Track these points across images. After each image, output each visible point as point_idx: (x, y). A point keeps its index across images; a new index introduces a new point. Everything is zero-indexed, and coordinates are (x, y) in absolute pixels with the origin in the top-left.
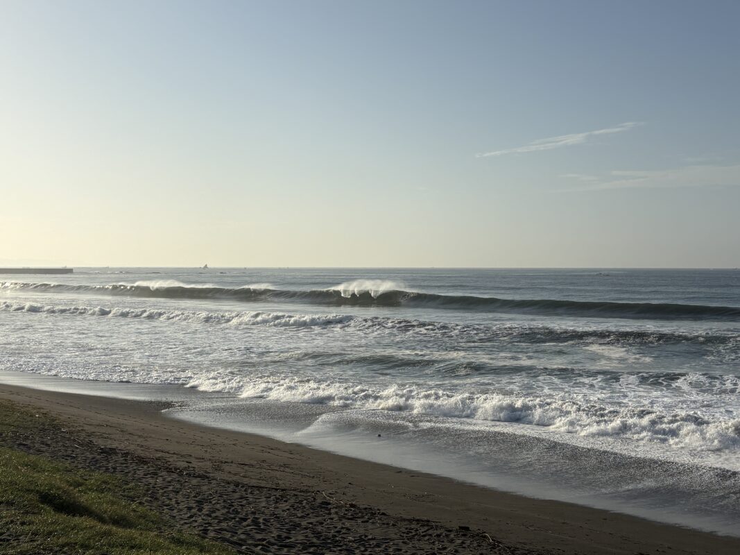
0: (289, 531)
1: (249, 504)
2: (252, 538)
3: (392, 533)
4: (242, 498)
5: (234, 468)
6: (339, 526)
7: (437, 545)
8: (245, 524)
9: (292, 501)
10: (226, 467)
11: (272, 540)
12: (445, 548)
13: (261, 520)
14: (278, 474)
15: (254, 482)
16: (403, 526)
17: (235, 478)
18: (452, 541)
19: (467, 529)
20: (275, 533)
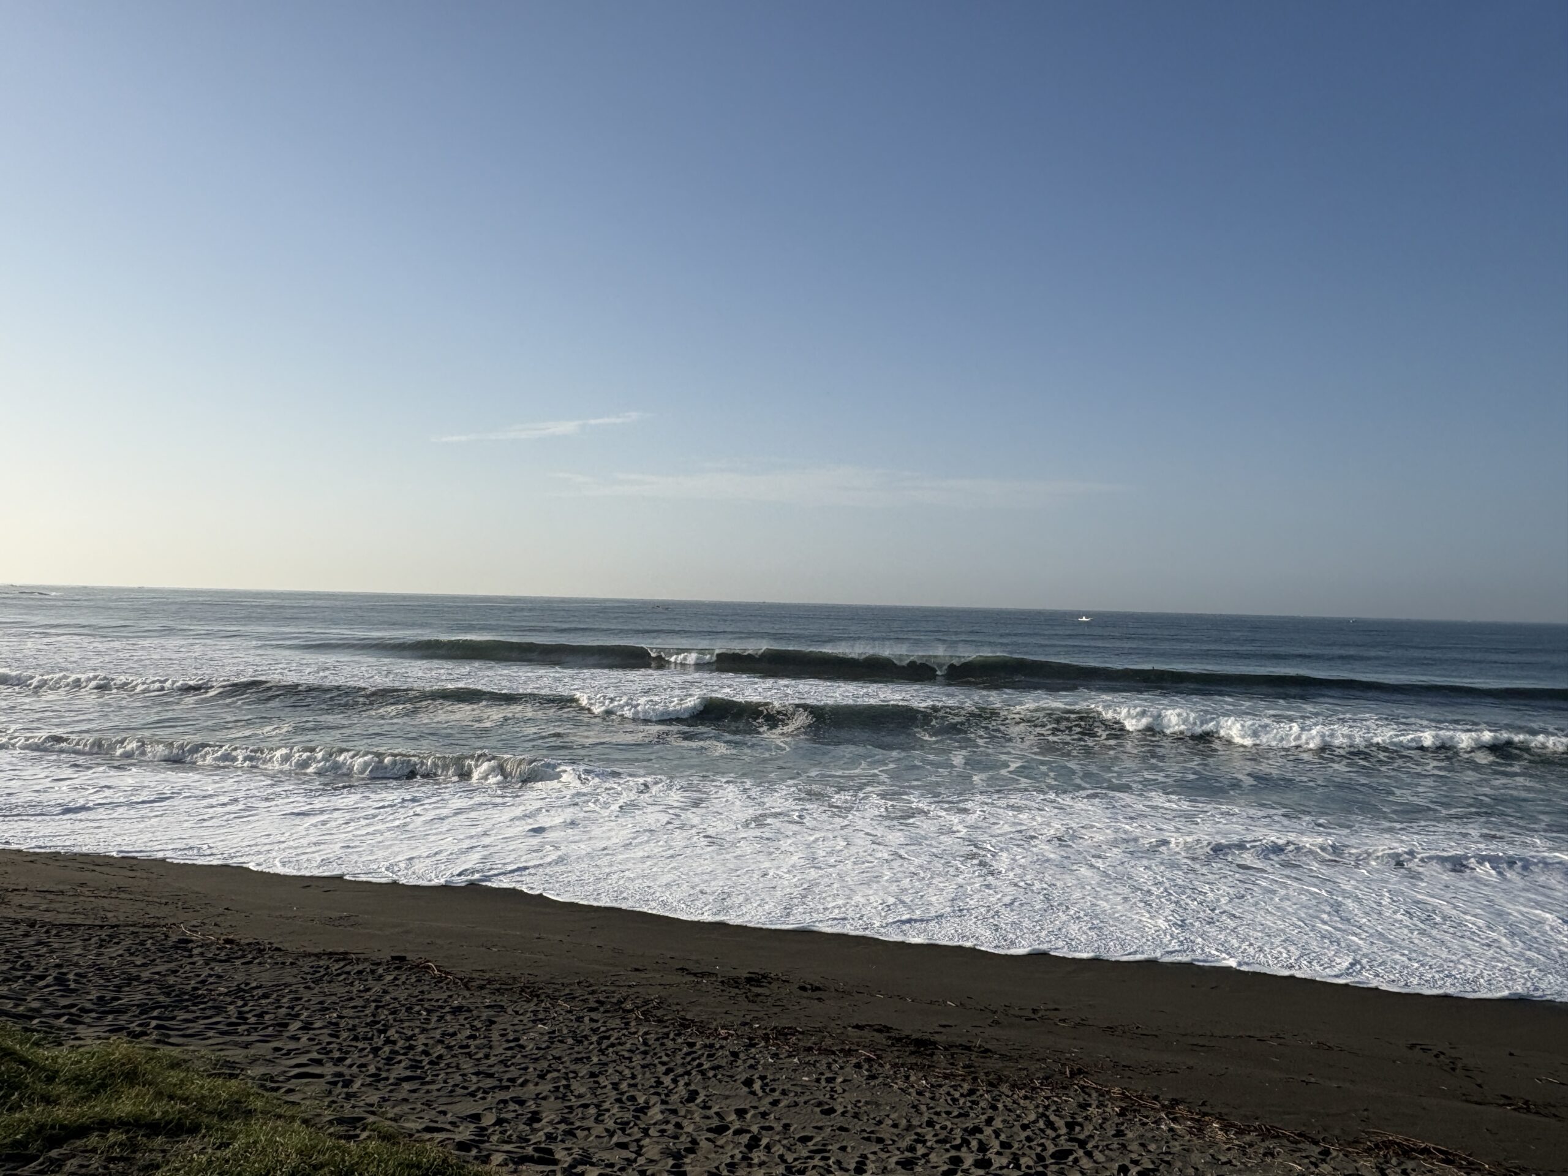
0: (119, 988)
1: (52, 952)
2: (54, 1005)
3: (289, 976)
4: (39, 943)
5: (28, 900)
6: (206, 972)
7: (358, 986)
8: (41, 984)
9: (128, 942)
10: (16, 899)
11: (89, 1006)
12: (367, 990)
13: (71, 976)
14: (105, 903)
15: (63, 919)
16: (306, 965)
17: (28, 914)
18: (380, 978)
19: (402, 959)
20: (94, 995)
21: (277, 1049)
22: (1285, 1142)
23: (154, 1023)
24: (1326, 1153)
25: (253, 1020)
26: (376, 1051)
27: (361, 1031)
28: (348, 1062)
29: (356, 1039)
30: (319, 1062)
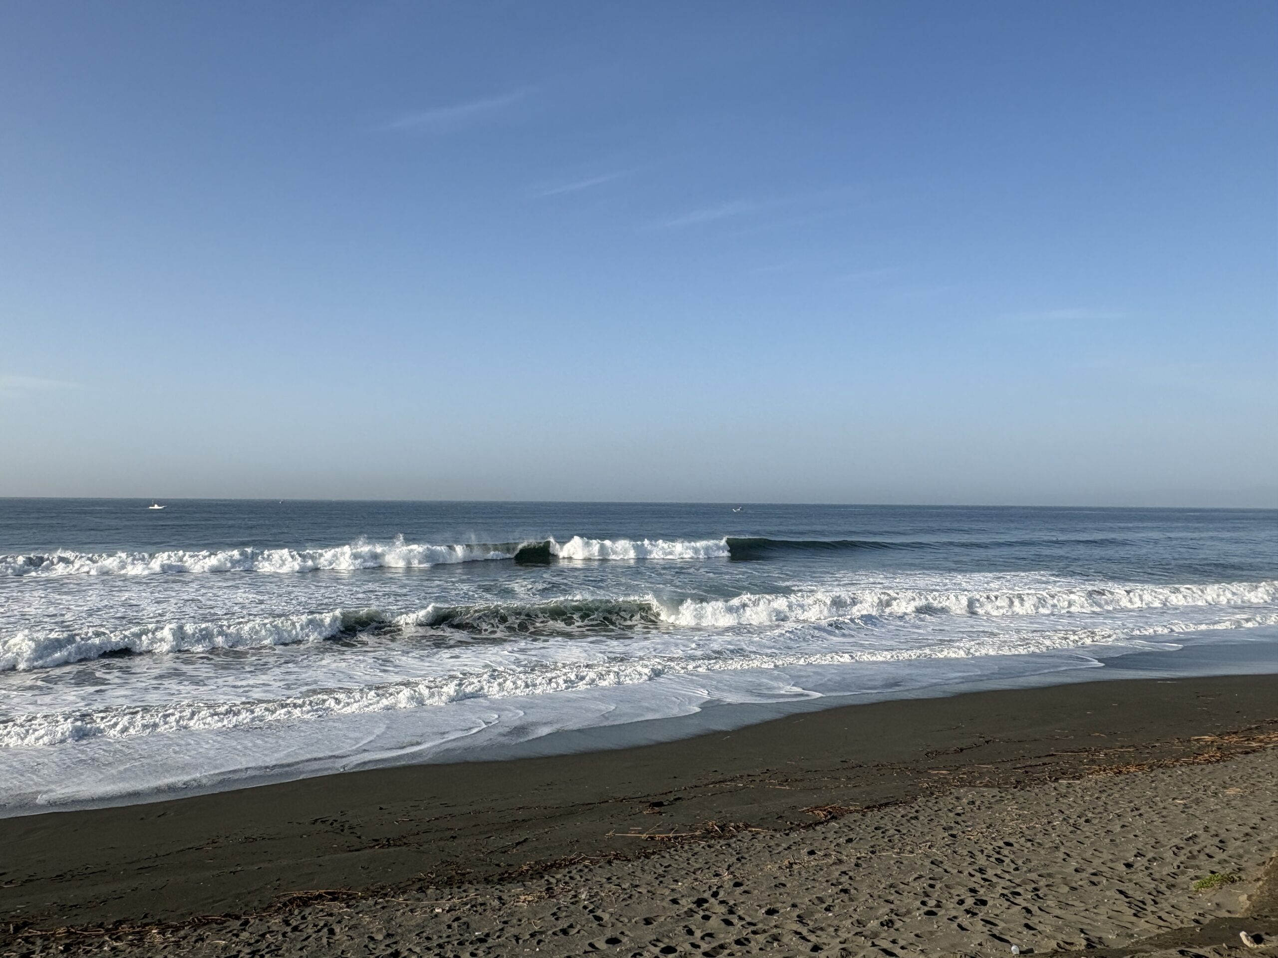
22: (214, 926)
24: (246, 922)
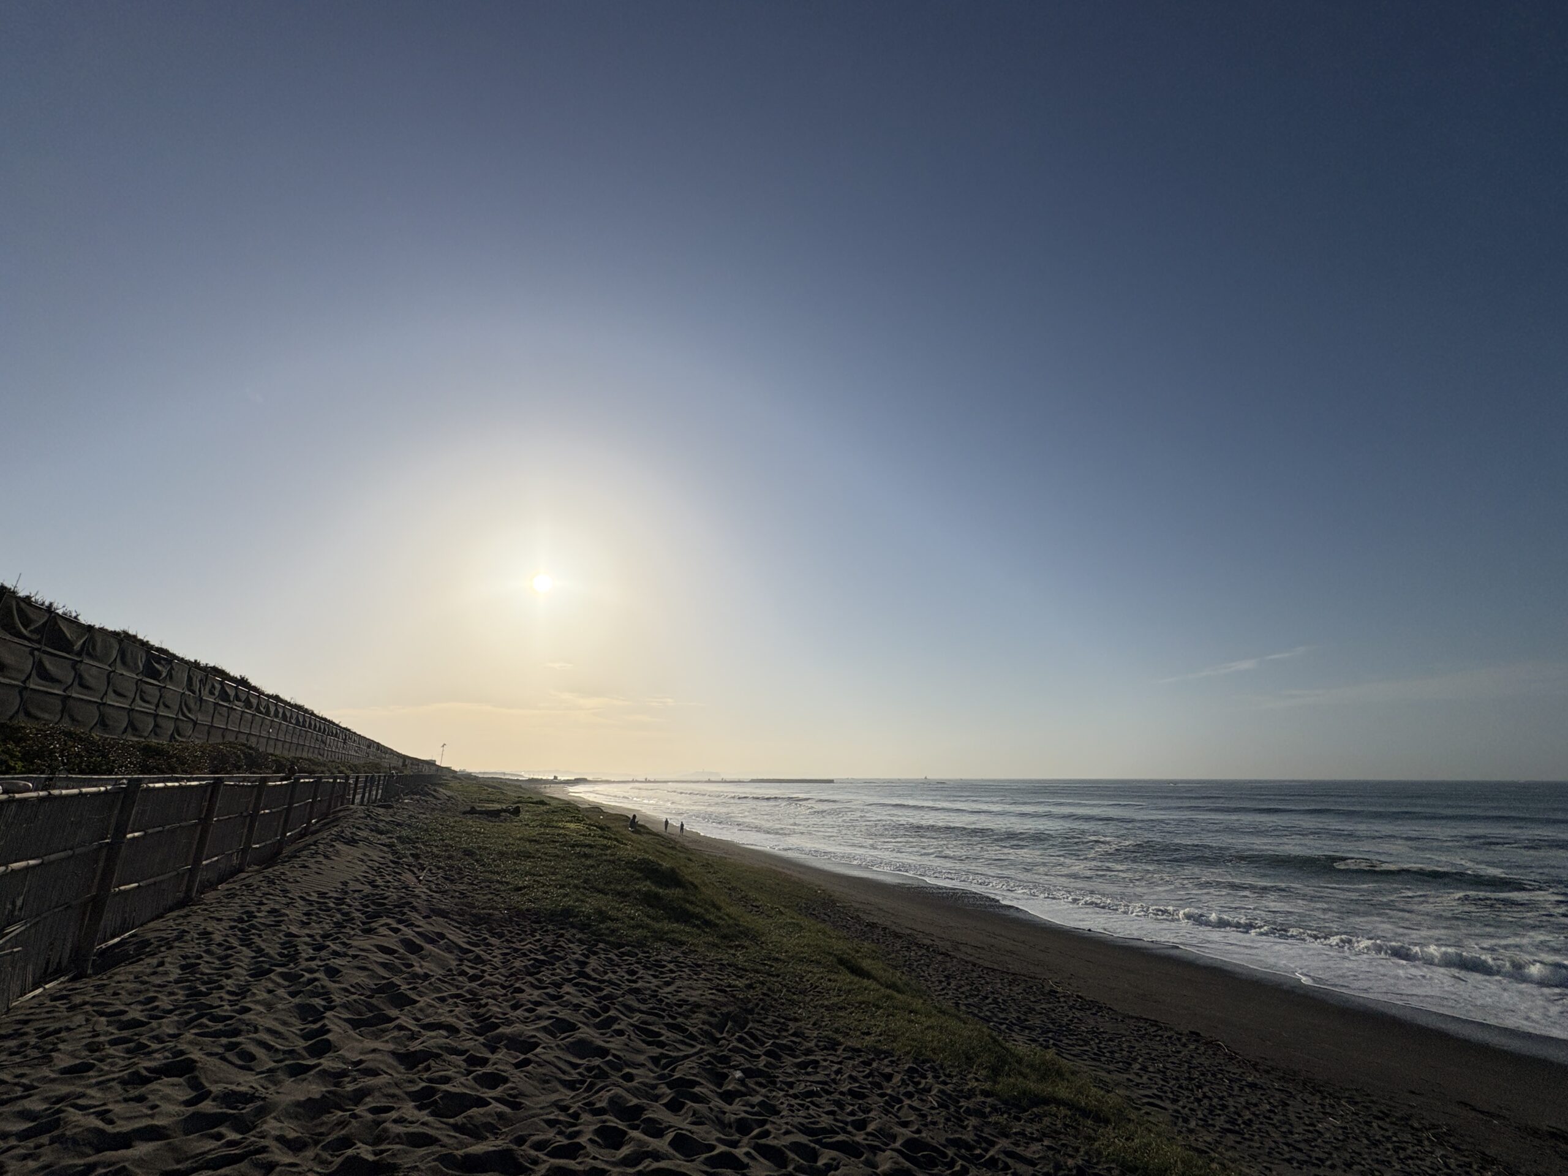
0: (1025, 1013)
1: (987, 983)
2: (996, 1016)
3: (1122, 1029)
4: (980, 977)
5: (969, 951)
6: (1071, 1014)
7: (1172, 1047)
8: (987, 1001)
9: (1023, 985)
10: (963, 948)
11: (1014, 1021)
12: (1179, 1052)
13: (1000, 1000)
15: (987, 964)
16: (1132, 1024)
17: (971, 958)
18: (1184, 1045)
19: (1198, 1034)
20: (1015, 1015)
21: (1128, 1080)
23: (1051, 1042)
25: (1108, 1054)
26: (1198, 1100)
27: (1184, 1083)
28: (1181, 1103)
29: (1180, 1087)
30: (1160, 1098)
